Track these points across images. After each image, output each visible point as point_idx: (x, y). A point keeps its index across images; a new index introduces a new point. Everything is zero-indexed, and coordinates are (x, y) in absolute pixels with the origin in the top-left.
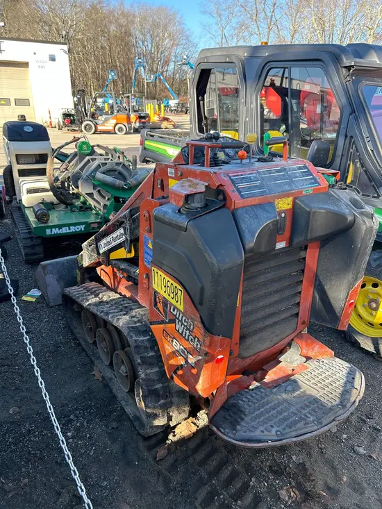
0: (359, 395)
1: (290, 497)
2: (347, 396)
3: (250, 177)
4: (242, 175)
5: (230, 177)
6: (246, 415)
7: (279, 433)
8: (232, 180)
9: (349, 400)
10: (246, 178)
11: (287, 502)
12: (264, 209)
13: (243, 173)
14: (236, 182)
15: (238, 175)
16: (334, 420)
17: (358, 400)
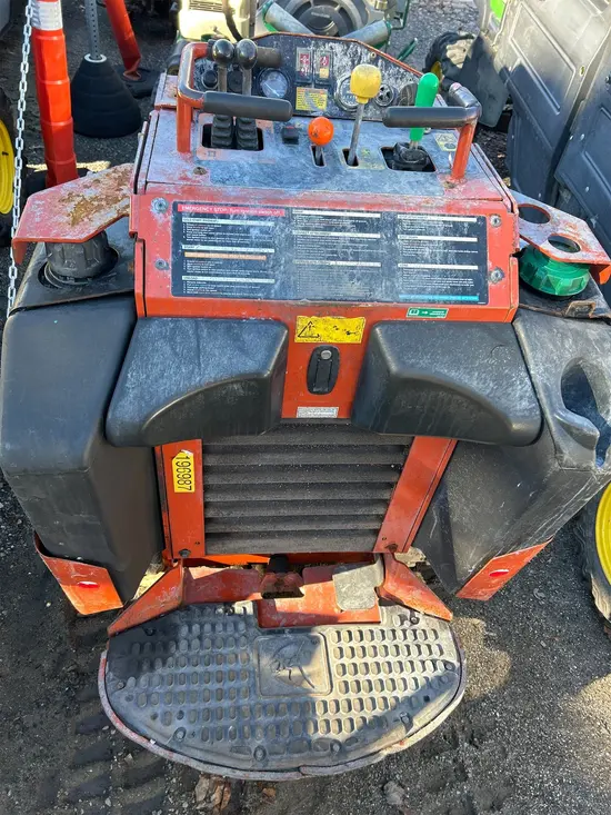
0: (401, 742)
1: (208, 799)
2: (371, 735)
3: (247, 230)
4: (223, 216)
5: (178, 216)
6: (164, 664)
7: (180, 735)
8: (179, 226)
9: (366, 744)
10: (235, 229)
11: (197, 803)
12: (237, 338)
13: (233, 211)
14: (191, 234)
15: (210, 216)
16: (298, 769)
17: (385, 753)
